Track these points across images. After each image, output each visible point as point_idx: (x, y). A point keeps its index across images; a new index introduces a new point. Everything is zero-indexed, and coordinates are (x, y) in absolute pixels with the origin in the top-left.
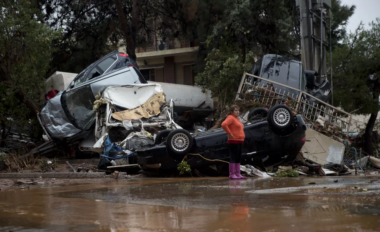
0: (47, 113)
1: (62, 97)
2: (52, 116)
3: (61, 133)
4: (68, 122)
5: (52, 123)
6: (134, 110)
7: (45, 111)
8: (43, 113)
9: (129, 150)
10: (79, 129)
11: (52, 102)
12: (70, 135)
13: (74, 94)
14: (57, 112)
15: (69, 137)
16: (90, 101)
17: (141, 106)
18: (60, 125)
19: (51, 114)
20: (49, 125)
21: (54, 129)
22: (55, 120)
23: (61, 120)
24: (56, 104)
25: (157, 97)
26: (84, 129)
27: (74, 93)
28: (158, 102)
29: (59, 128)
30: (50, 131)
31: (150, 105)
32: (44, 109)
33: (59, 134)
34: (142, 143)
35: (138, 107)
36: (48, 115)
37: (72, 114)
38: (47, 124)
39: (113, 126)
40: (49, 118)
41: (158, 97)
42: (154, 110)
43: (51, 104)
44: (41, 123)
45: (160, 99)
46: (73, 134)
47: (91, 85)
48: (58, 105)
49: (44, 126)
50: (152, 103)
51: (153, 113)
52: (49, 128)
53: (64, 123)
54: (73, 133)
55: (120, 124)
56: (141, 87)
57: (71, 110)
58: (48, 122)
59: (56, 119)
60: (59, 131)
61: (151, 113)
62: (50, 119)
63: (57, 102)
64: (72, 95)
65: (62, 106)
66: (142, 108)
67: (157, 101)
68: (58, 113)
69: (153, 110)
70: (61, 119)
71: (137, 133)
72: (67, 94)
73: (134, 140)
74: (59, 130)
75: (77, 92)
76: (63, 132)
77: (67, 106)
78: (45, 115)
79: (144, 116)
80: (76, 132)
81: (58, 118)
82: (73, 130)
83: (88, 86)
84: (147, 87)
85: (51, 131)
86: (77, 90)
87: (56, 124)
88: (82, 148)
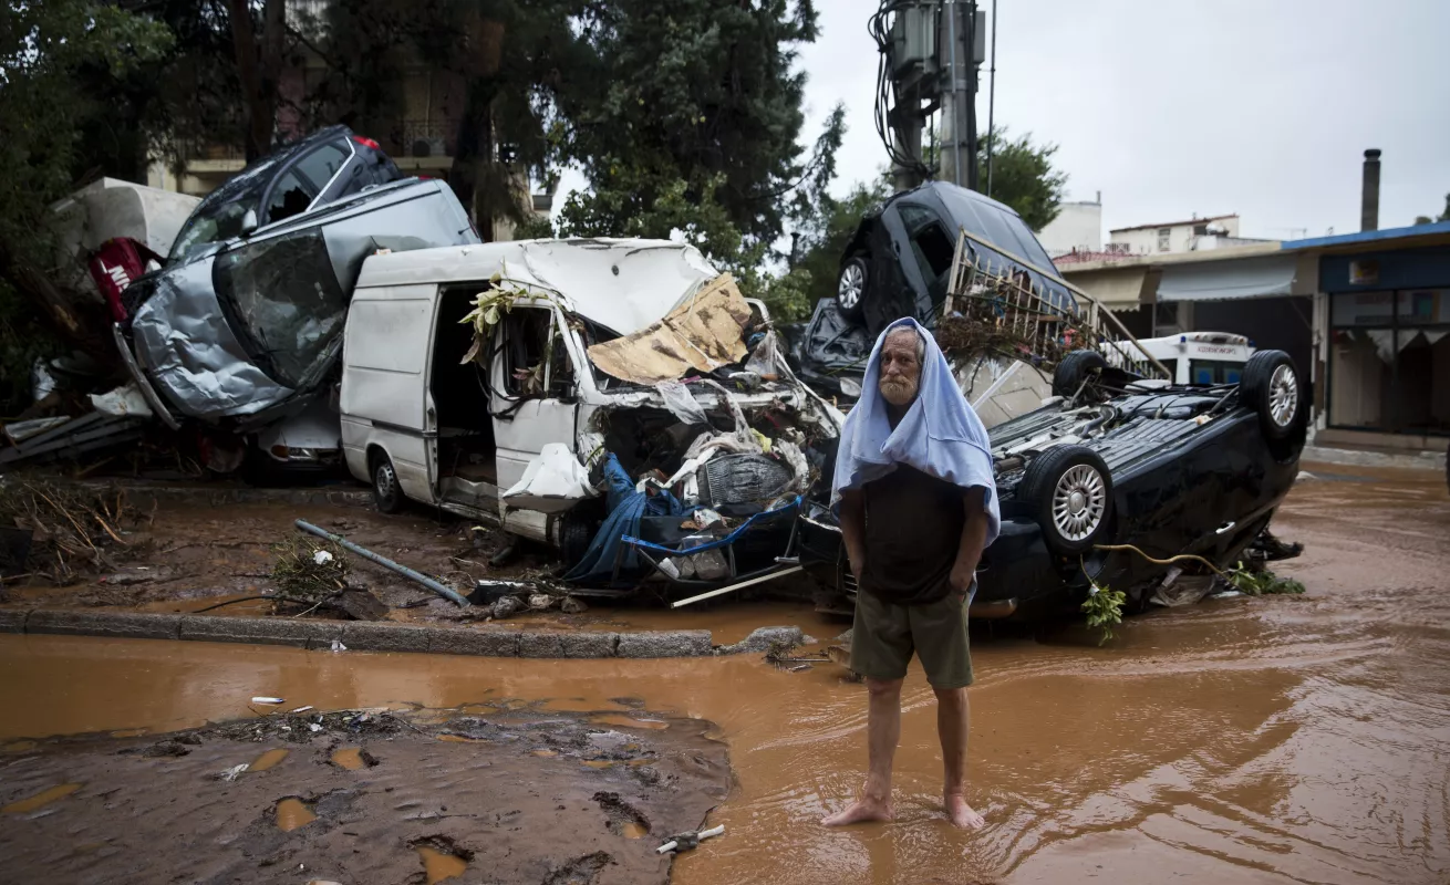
0: (158, 326)
1: (215, 265)
2: (178, 335)
3: (218, 401)
4: (243, 359)
5: (179, 361)
6: (646, 338)
7: (148, 317)
8: (144, 324)
9: (710, 507)
10: (282, 384)
11: (177, 283)
12: (250, 408)
13: (261, 257)
14: (199, 322)
15: (248, 415)
16: (318, 285)
17: (667, 324)
18: (213, 369)
19: (177, 326)
20: (166, 367)
21: (188, 385)
22: (192, 349)
23: (216, 351)
24: (193, 293)
25: (717, 292)
26: (301, 387)
27: (261, 253)
28: (727, 310)
29: (208, 382)
30: (172, 391)
31: (698, 322)
32: (146, 308)
33: (209, 402)
34: (755, 478)
35: (657, 328)
36: (164, 330)
37: (254, 331)
38: (161, 364)
39: (623, 407)
40: (169, 343)
41: (722, 292)
42: (720, 341)
43: (176, 289)
44: (130, 360)
45: (730, 299)
46: (261, 404)
47: (323, 228)
48: (204, 297)
49: (146, 372)
50: (705, 316)
51: (722, 353)
52: (169, 379)
53: (226, 363)
54: (261, 400)
55: (648, 400)
56: (637, 251)
57: (251, 316)
58: (165, 357)
59: (197, 346)
60: (211, 393)
61: (714, 352)
62: (170, 346)
63: (196, 286)
64: (255, 260)
65: (218, 298)
66: (673, 330)
67: (723, 306)
68: (202, 326)
69: (717, 343)
70: (216, 346)
71: (727, 439)
72: (234, 258)
73: (722, 467)
74: (207, 389)
75: (273, 250)
76: (224, 396)
77: (235, 301)
78: (153, 332)
79: (691, 363)
80: (273, 397)
81: (202, 345)
82: (262, 390)
83: (314, 235)
84: (655, 251)
85: (177, 390)
86: (274, 243)
87: (196, 366)
88: (281, 451)
